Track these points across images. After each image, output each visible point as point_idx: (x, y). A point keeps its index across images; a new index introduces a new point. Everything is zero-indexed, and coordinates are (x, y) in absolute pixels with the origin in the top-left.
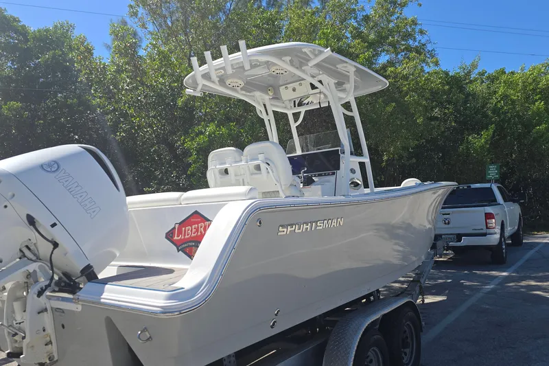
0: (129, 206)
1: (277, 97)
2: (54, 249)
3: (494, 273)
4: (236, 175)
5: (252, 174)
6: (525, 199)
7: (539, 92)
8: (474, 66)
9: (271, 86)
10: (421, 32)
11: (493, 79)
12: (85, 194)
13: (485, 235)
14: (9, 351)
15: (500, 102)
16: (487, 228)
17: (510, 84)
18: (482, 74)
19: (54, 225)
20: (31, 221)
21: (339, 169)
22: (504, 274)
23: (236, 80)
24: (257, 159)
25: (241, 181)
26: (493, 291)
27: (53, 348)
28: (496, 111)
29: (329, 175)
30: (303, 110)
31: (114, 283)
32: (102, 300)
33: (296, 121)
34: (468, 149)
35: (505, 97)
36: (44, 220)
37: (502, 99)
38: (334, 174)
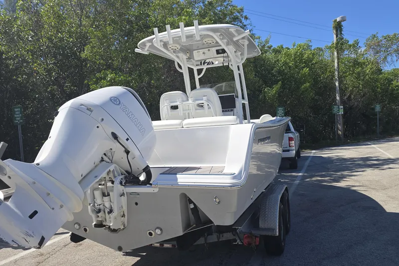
0: (154, 128)
1: (190, 58)
2: (127, 155)
3: (294, 174)
4: (183, 110)
5: (196, 109)
6: (303, 129)
7: (304, 62)
8: (267, 42)
9: (188, 50)
10: (246, 18)
11: (277, 52)
12: (136, 120)
13: (288, 151)
14: (94, 223)
15: (282, 66)
16: (290, 146)
17: (288, 55)
18: (270, 47)
19: (127, 140)
20: (115, 136)
21: (235, 108)
22: (300, 174)
23: (176, 45)
24: (202, 99)
25: (187, 114)
26: (299, 184)
27: (125, 219)
28: (280, 72)
29: (229, 111)
30: (205, 67)
31: (184, 173)
32: (179, 183)
33: (199, 75)
34: (265, 96)
35: (286, 63)
36: (122, 137)
37: (284, 65)
38: (232, 110)
